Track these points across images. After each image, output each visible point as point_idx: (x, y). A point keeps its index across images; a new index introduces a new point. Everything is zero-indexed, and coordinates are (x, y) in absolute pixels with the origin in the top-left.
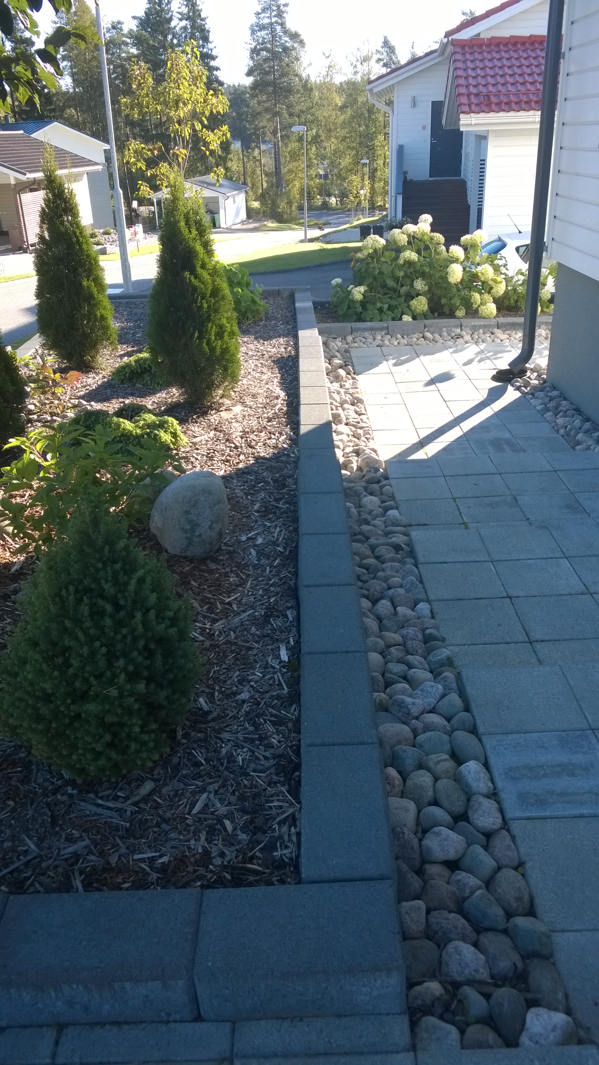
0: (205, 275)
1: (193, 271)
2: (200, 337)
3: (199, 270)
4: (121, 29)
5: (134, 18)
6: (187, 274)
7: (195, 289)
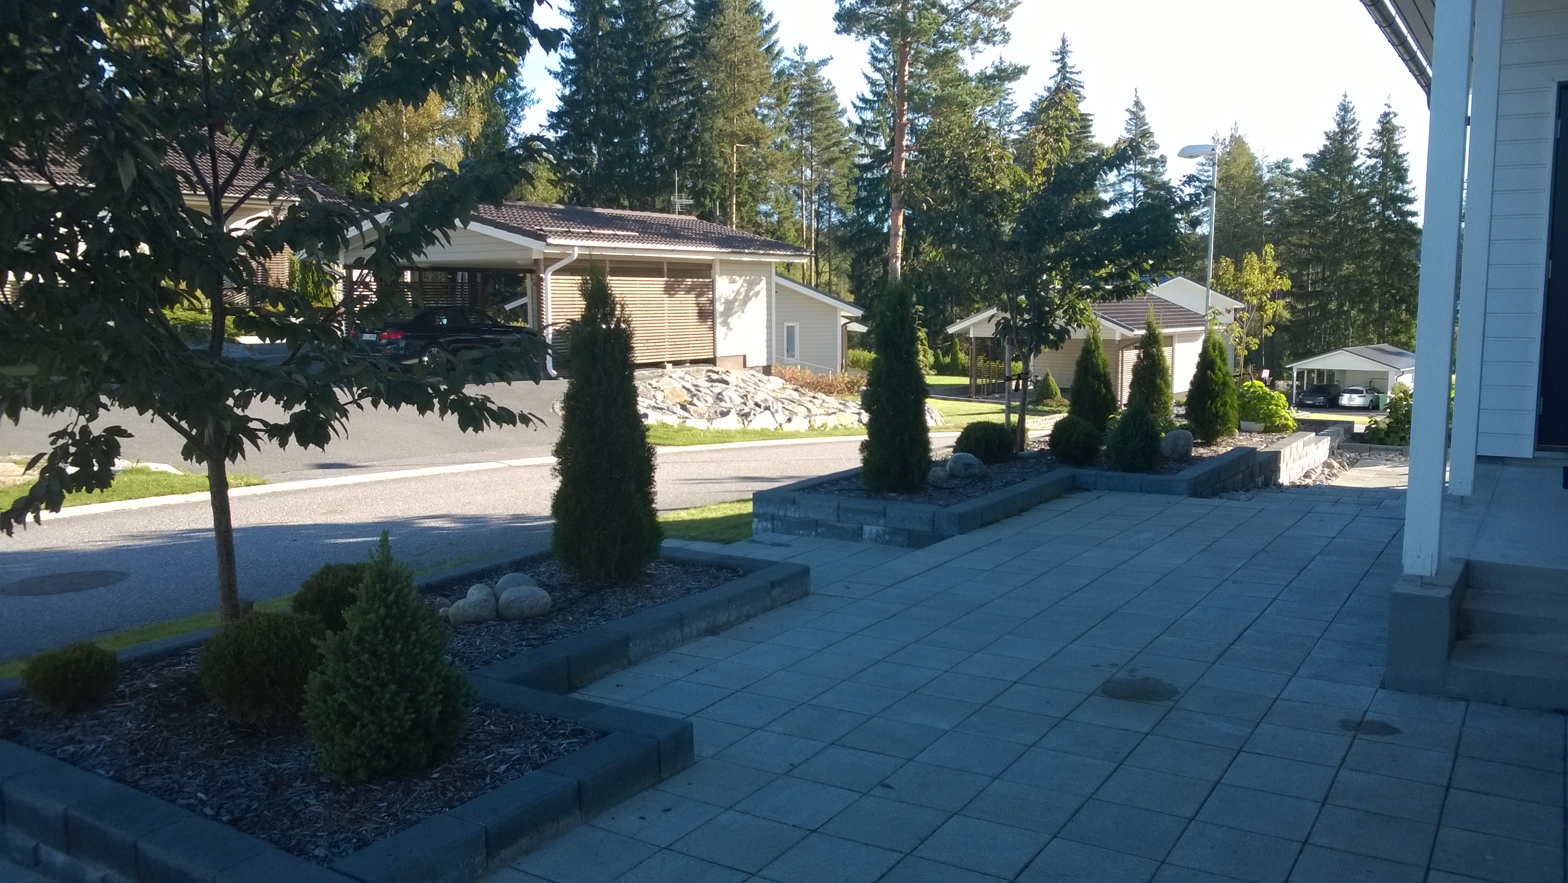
0: (1220, 374)
1: (1213, 371)
2: (1211, 404)
3: (1217, 371)
4: (1288, 169)
5: (1306, 156)
6: (1209, 372)
7: (1212, 380)
